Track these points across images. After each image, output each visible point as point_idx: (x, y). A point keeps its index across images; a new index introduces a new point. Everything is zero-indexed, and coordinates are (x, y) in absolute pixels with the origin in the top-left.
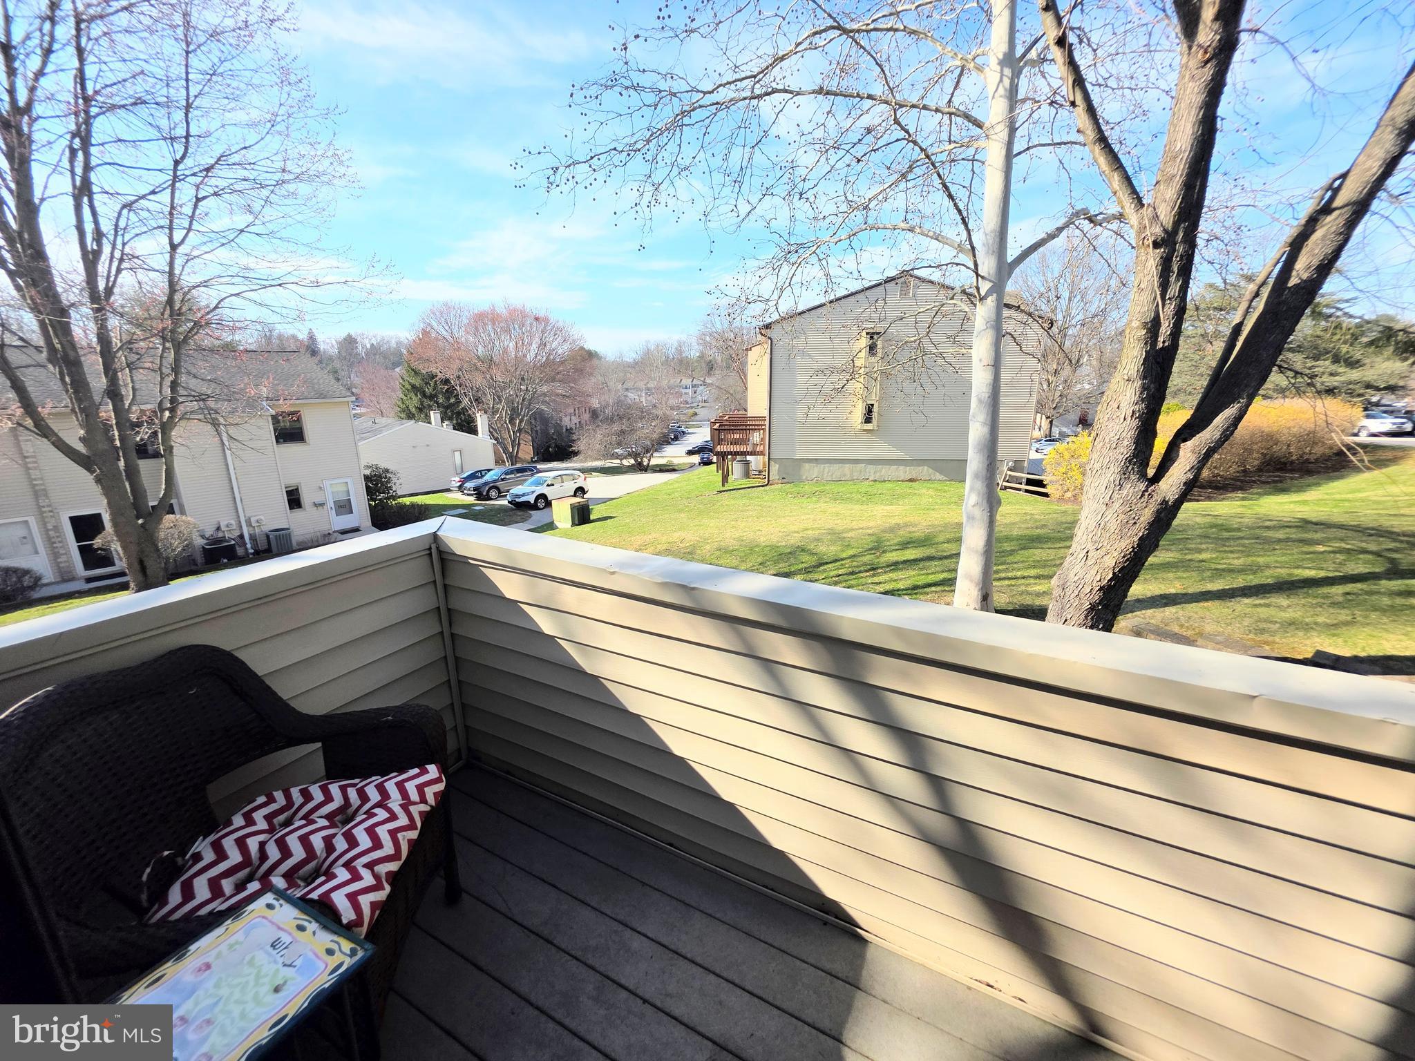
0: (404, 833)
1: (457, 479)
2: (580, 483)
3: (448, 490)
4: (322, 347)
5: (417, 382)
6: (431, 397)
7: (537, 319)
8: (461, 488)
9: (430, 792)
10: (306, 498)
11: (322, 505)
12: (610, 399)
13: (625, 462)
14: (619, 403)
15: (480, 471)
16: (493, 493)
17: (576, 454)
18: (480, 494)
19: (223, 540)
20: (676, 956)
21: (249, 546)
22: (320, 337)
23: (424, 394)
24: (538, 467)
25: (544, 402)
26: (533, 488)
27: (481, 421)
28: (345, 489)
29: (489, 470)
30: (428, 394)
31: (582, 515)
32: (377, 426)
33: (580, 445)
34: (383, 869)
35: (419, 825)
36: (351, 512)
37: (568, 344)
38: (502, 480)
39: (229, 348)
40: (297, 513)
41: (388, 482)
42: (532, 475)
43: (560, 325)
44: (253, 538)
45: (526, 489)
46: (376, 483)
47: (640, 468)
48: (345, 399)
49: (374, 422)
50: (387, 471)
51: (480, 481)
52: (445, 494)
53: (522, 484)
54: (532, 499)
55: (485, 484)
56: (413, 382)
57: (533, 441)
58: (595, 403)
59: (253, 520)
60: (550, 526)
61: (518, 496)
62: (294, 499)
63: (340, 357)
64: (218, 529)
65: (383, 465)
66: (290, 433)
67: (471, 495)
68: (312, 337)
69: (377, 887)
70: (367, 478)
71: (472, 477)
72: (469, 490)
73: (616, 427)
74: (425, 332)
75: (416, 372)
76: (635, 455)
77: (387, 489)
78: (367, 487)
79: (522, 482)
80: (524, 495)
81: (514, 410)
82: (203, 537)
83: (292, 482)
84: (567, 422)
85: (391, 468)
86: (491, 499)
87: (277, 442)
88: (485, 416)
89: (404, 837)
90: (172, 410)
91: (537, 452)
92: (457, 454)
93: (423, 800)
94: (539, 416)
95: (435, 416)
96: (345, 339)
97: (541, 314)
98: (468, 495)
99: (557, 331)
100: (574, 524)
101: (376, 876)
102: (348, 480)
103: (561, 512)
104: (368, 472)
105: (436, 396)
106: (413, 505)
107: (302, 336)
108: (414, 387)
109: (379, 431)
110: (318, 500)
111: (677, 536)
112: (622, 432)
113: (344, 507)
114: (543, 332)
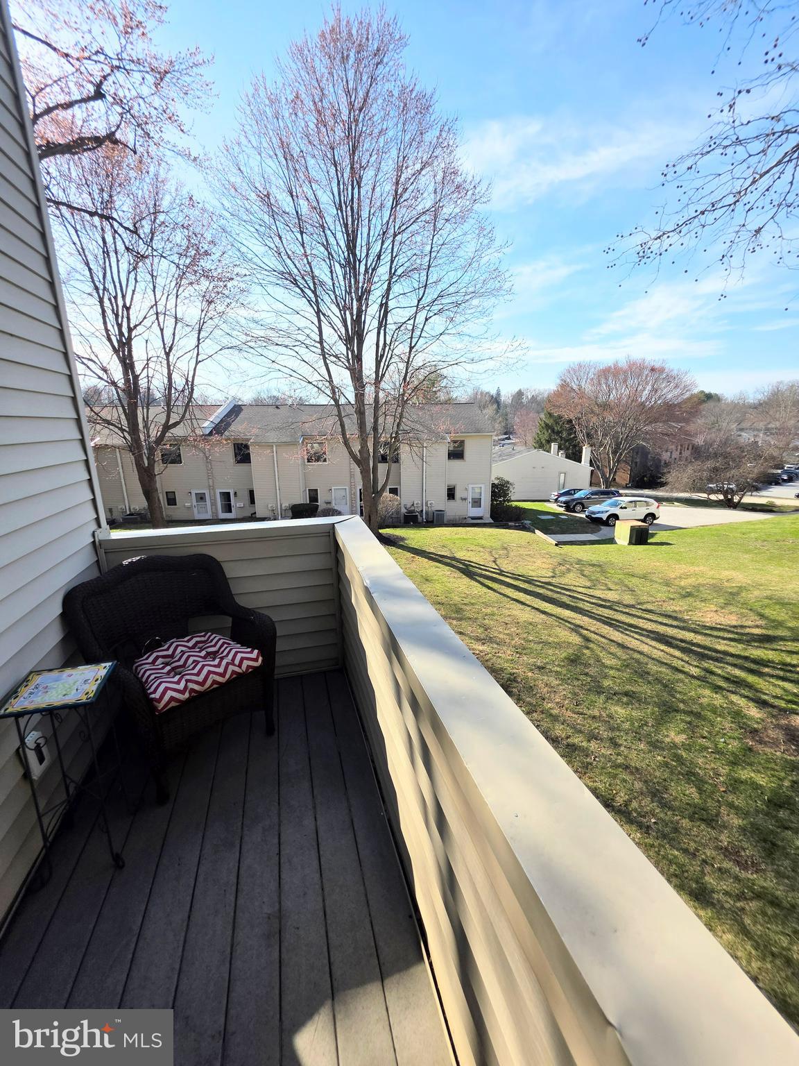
0: (214, 676)
1: (556, 494)
2: (652, 509)
3: (548, 501)
4: (503, 399)
5: (550, 422)
6: (558, 433)
7: (653, 370)
8: (556, 500)
9: (246, 663)
10: (458, 494)
11: (465, 499)
12: (716, 437)
13: (713, 497)
14: (725, 443)
15: (574, 490)
16: (578, 508)
17: (663, 485)
18: (569, 507)
19: (413, 511)
20: (316, 847)
21: (424, 517)
22: (502, 393)
23: (553, 431)
24: (621, 491)
25: (644, 439)
26: (608, 508)
27: (586, 453)
28: (479, 491)
29: (580, 490)
30: (556, 431)
31: (640, 537)
32: (514, 452)
33: (670, 478)
34: (191, 685)
35: (227, 676)
36: (480, 507)
37: (678, 390)
38: (588, 498)
39: (449, 402)
40: (452, 503)
41: (508, 490)
42: (610, 498)
43: (675, 373)
44: (427, 513)
45: (602, 509)
46: (500, 490)
47: (729, 504)
48: (491, 434)
49: (513, 449)
50: (508, 482)
51: (572, 497)
52: (546, 503)
53: (600, 504)
54: (604, 517)
55: (573, 500)
56: (548, 422)
57: (631, 470)
58: (699, 440)
59: (429, 502)
60: (611, 541)
61: (594, 513)
62: (451, 494)
63: (512, 406)
64: (413, 505)
65: (506, 478)
66: (456, 454)
67: (562, 507)
68: (498, 394)
69: (182, 692)
70: (494, 486)
71: (567, 493)
72: (561, 503)
73: (710, 464)
74: (562, 386)
75: (550, 415)
76: (725, 493)
77: (506, 495)
78: (493, 492)
79: (600, 502)
80: (599, 512)
81: (618, 445)
82: (406, 508)
83: (452, 483)
84: (666, 456)
85: (511, 481)
86: (576, 512)
87: (449, 458)
88: (590, 449)
89: (213, 677)
90: (395, 438)
91: (632, 479)
92: (562, 475)
93: (240, 666)
94: (642, 451)
95: (554, 446)
96: (518, 393)
97: (657, 365)
98: (560, 506)
99: (670, 378)
100: (630, 543)
101: (186, 687)
102: (483, 486)
103: (622, 531)
104: (496, 482)
105: (561, 432)
106: (517, 508)
107: (493, 392)
108: (547, 425)
109: (514, 455)
110: (464, 496)
111: (726, 574)
112: (715, 470)
113: (477, 503)
114: (656, 380)
